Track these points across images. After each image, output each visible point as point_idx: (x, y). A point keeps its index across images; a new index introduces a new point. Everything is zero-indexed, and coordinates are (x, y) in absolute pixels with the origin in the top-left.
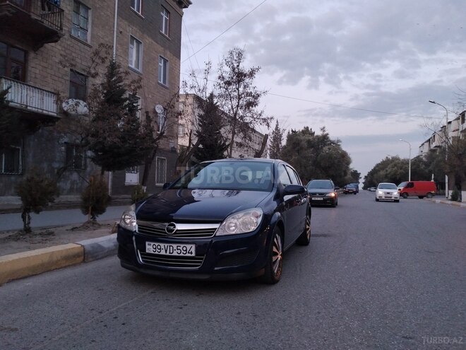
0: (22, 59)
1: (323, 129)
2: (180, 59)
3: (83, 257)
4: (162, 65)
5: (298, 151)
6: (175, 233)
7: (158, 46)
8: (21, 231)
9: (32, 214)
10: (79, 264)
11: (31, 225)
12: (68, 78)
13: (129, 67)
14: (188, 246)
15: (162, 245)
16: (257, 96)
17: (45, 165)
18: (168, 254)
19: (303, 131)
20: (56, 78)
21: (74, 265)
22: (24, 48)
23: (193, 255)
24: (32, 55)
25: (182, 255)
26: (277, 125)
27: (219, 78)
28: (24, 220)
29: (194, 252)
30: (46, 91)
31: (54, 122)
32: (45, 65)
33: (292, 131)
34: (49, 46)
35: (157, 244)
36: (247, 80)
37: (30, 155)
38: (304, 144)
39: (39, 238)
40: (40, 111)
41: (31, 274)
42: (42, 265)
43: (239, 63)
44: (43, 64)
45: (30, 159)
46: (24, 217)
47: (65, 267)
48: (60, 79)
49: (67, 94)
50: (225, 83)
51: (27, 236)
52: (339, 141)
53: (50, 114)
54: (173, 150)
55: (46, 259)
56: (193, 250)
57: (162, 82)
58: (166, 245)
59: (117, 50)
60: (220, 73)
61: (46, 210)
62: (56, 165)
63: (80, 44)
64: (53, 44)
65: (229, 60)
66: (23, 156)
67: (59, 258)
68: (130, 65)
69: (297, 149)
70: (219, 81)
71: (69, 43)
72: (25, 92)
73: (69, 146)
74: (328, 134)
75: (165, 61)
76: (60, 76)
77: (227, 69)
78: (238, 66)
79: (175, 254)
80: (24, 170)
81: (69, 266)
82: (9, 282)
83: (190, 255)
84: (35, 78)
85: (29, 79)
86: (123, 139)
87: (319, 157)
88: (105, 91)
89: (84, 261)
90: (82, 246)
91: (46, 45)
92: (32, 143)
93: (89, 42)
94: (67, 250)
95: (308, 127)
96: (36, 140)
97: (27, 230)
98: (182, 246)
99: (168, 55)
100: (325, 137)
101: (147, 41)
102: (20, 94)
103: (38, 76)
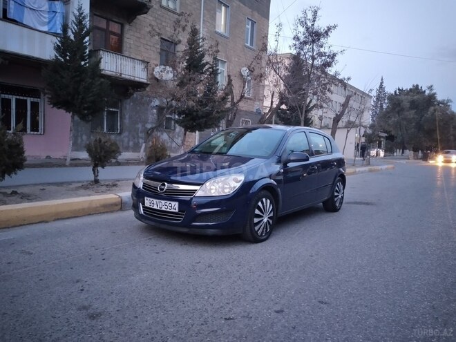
0: (119, 32)
1: (430, 88)
2: (268, 19)
3: (120, 206)
4: (249, 27)
5: (398, 113)
6: (165, 192)
7: (246, 8)
8: (92, 182)
9: (100, 169)
10: (118, 211)
11: (99, 178)
12: (158, 46)
13: (216, 32)
14: (173, 203)
15: (155, 200)
16: (333, 56)
17: (140, 126)
18: (158, 208)
19: (411, 89)
20: (148, 47)
21: (112, 212)
22: (120, 22)
23: (177, 211)
24: (127, 27)
25: (168, 210)
26: (381, 83)
27: (294, 39)
28: (94, 173)
29: (177, 209)
30: (137, 60)
31: (145, 88)
32: (139, 35)
33: (399, 89)
34: (141, 17)
35: (151, 199)
36: (322, 40)
37: (127, 116)
38: (406, 104)
39: (104, 188)
40: (132, 78)
41: (73, 216)
42: (83, 209)
43: (314, 21)
44: (136, 34)
45: (127, 121)
46: (94, 170)
47: (104, 213)
48: (152, 48)
49: (158, 62)
50: (301, 43)
51: (95, 186)
52: (449, 101)
53: (141, 80)
54: (258, 112)
55: (86, 206)
56: (177, 207)
57: (249, 45)
58: (158, 201)
59: (204, 16)
60: (295, 34)
61: (110, 166)
62: (149, 126)
63: (169, 13)
64: (145, 15)
65: (303, 19)
66: (121, 118)
67: (98, 205)
68: (217, 30)
69: (397, 110)
70: (294, 42)
71: (159, 13)
72: (119, 61)
73: (160, 109)
74: (435, 94)
75: (253, 23)
76: (152, 45)
77: (302, 29)
78: (313, 25)
79: (163, 209)
80: (121, 130)
81: (107, 212)
82: (54, 220)
83: (174, 211)
84: (130, 48)
85: (124, 48)
86: (200, 103)
87: (423, 118)
88: (187, 58)
89: (121, 209)
90: (120, 197)
91: (138, 17)
92: (128, 106)
93: (178, 11)
94: (105, 199)
95: (417, 86)
96: (132, 104)
97: (96, 181)
98: (169, 202)
99: (256, 16)
100: (432, 97)
101: (235, 5)
102: (115, 64)
103: (133, 46)
